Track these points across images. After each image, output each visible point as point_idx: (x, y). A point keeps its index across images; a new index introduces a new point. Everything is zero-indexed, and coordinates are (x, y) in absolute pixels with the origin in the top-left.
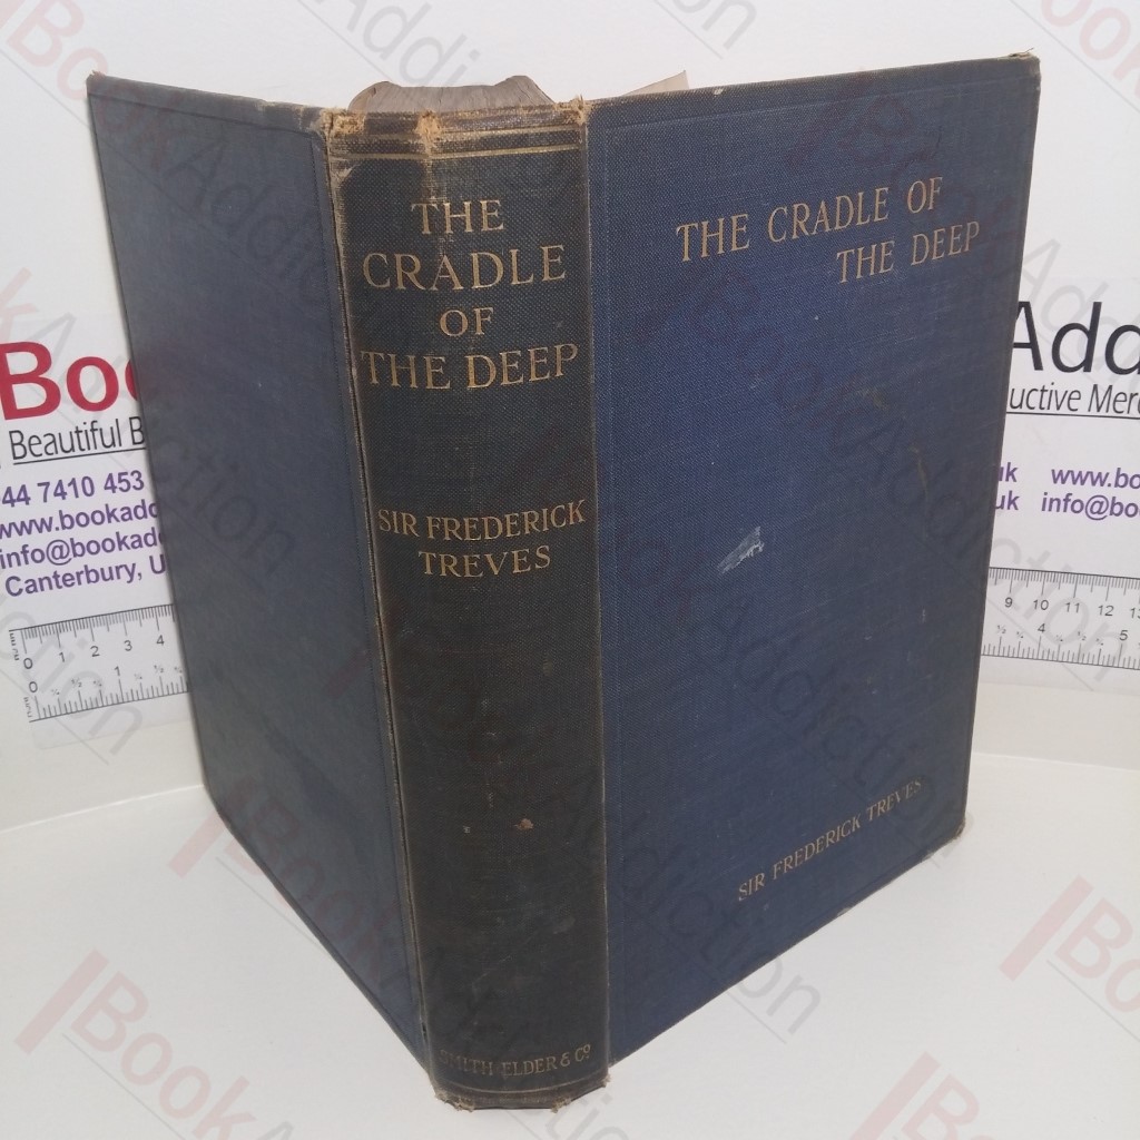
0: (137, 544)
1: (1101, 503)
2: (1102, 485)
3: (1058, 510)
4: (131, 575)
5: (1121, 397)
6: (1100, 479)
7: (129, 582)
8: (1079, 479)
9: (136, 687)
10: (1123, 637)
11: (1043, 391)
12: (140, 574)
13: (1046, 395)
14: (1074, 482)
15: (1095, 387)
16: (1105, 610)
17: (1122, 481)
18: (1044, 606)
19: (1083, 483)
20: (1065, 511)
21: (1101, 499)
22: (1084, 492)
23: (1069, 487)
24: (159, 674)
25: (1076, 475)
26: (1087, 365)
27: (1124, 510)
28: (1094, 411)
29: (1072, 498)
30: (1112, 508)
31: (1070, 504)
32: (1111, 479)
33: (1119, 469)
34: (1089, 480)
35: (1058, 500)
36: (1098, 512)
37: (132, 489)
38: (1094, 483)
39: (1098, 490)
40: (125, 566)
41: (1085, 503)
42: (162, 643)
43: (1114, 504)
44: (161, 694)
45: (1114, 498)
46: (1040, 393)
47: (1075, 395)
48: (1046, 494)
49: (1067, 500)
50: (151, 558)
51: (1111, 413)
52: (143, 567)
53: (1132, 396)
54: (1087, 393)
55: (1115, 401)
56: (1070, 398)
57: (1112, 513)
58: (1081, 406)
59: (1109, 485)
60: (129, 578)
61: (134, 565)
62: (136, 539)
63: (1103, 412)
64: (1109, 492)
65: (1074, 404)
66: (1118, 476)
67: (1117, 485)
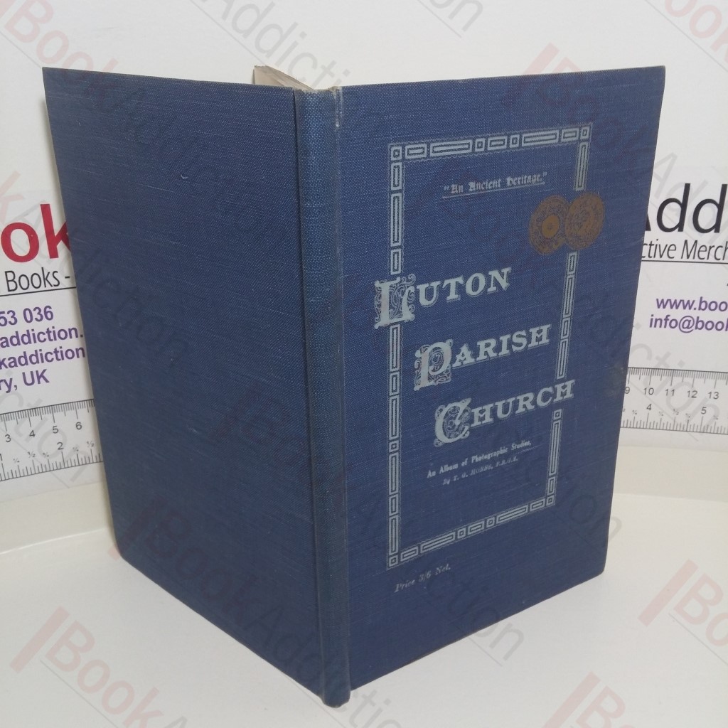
0: (13, 364)
1: (689, 321)
2: (690, 308)
3: (660, 326)
4: (9, 387)
5: (703, 249)
6: (688, 305)
7: (7, 392)
8: (675, 305)
9: (15, 469)
10: (703, 412)
11: (651, 245)
12: (15, 386)
13: (653, 248)
14: (672, 307)
15: (686, 242)
16: (691, 394)
17: (703, 305)
18: (651, 392)
19: (677, 307)
20: (665, 327)
21: (689, 319)
22: (678, 314)
23: (668, 310)
24: (32, 458)
25: (673, 302)
26: (680, 227)
27: (705, 325)
28: (685, 258)
29: (670, 318)
30: (697, 325)
31: (668, 322)
32: (696, 305)
33: (701, 298)
34: (681, 305)
35: (660, 319)
36: (688, 327)
37: (8, 323)
38: (685, 308)
39: (687, 312)
40: (5, 381)
41: (679, 321)
42: (34, 435)
43: (698, 322)
44: (33, 473)
45: (698, 318)
46: (649, 246)
47: (672, 248)
48: (652, 315)
49: (666, 319)
50: (24, 374)
51: (697, 259)
52: (18, 381)
53: (710, 248)
54: (680, 246)
55: (699, 251)
56: (669, 250)
57: (696, 328)
58: (677, 255)
59: (695, 309)
60: (7, 389)
61: (11, 379)
62: (12, 360)
63: (691, 259)
64: (694, 313)
65: (671, 254)
66: (701, 302)
67: (700, 308)
